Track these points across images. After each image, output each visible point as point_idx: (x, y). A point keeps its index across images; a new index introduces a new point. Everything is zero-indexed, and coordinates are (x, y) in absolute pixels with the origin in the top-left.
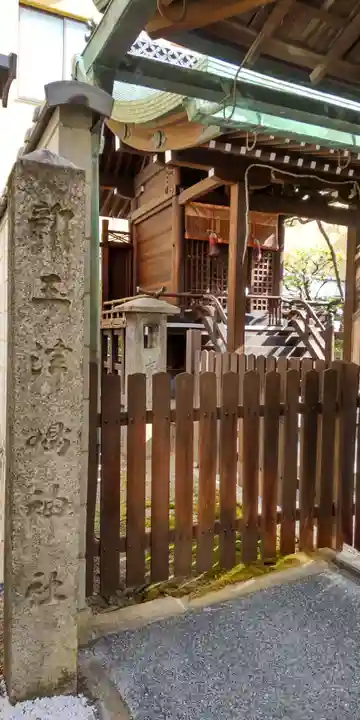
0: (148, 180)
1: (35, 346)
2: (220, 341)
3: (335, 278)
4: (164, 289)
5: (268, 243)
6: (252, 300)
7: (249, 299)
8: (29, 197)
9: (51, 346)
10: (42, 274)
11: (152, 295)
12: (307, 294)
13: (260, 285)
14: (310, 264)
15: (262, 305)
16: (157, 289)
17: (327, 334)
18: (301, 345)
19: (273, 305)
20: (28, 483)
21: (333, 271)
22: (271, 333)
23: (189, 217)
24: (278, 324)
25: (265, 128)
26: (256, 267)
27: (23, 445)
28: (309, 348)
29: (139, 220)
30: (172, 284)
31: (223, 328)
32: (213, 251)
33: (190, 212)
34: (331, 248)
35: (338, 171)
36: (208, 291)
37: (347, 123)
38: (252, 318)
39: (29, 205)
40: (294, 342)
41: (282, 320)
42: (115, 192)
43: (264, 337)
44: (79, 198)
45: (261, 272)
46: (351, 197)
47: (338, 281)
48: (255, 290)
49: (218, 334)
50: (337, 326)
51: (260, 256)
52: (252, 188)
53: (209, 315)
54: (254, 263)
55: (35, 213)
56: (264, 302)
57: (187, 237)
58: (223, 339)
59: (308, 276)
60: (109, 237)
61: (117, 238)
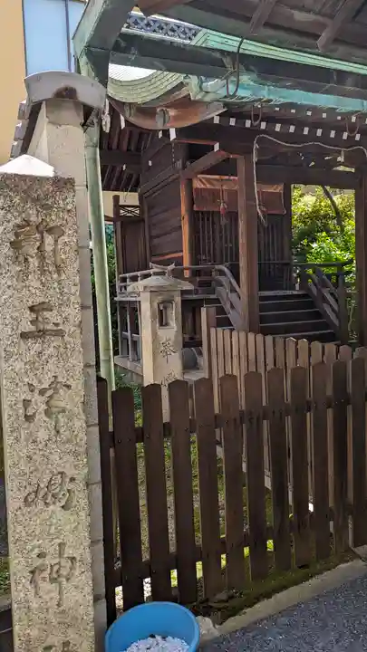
0: (155, 155)
1: (26, 388)
8: (9, 216)
9: (46, 385)
10: (30, 304)
20: (29, 547)
23: (196, 189)
25: (269, 101)
27: (21, 504)
29: (149, 193)
33: (197, 184)
35: (345, 136)
39: (11, 225)
42: (124, 168)
44: (69, 211)
53: (221, 285)
55: (17, 235)
57: (196, 209)
60: (122, 211)
61: (128, 211)
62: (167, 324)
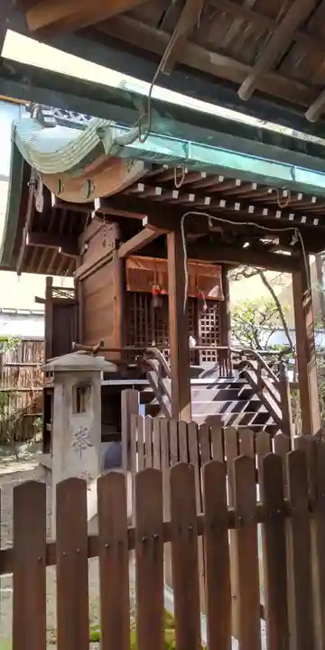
0: (91, 238)
2: (165, 399)
3: (282, 327)
4: (102, 344)
5: (213, 293)
6: (200, 351)
7: (196, 351)
11: (90, 352)
12: (258, 344)
13: (208, 335)
14: (258, 315)
15: (211, 356)
16: (94, 345)
17: (282, 385)
18: (255, 398)
19: (223, 356)
21: (279, 321)
22: (222, 386)
23: (130, 270)
24: (230, 376)
25: (193, 162)
26: (203, 317)
28: (263, 401)
29: (84, 276)
30: (113, 339)
31: (167, 383)
32: (156, 303)
33: (131, 265)
34: (276, 299)
35: (278, 216)
36: (153, 344)
37: (286, 150)
38: (201, 370)
40: (247, 395)
41: (233, 371)
42: (60, 250)
43: (215, 391)
45: (208, 323)
46: (292, 244)
47: (286, 329)
48: (204, 341)
49: (163, 391)
50: (291, 376)
51: (205, 307)
52: (190, 236)
53: (153, 369)
54: (200, 314)
56: (214, 353)
57: (129, 289)
58: (168, 396)
59: (257, 325)
60: (54, 293)
61: (62, 294)
62: (84, 411)
